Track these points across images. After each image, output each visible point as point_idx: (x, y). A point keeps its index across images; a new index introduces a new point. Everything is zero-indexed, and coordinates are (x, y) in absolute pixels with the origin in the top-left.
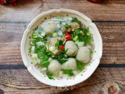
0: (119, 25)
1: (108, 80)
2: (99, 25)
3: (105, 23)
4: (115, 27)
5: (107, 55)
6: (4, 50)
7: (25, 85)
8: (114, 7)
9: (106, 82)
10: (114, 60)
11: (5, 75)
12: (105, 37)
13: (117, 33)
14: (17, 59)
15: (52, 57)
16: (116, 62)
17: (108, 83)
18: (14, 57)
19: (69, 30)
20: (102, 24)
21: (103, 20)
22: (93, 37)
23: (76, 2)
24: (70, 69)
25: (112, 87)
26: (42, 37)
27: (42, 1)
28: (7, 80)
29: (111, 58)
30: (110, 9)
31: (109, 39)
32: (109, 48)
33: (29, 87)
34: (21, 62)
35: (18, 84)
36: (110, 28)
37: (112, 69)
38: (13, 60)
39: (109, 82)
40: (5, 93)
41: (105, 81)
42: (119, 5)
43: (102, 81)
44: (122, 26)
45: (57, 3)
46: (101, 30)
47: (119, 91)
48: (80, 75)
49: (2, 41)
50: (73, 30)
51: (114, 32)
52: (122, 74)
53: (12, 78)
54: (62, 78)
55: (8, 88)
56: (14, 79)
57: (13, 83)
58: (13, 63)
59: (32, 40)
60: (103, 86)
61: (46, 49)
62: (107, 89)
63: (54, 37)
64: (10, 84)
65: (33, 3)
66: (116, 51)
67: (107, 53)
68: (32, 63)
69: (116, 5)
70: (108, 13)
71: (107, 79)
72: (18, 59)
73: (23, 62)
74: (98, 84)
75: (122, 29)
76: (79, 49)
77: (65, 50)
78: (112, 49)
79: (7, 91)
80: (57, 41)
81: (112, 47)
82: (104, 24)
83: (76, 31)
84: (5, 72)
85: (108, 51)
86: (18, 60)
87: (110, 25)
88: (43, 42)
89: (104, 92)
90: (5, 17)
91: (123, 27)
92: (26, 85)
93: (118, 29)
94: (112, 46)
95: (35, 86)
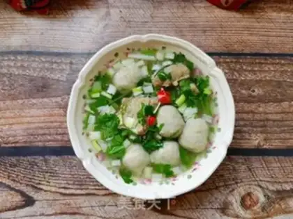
0: (278, 63)
1: (243, 180)
2: (232, 62)
3: (246, 58)
4: (269, 68)
5: (245, 129)
6: (28, 115)
7: (75, 187)
8: (271, 20)
9: (239, 185)
10: (257, 141)
11: (36, 167)
12: (244, 92)
13: (271, 80)
14: (57, 134)
15: (130, 140)
16: (262, 144)
17: (241, 188)
18: (52, 131)
19: (166, 84)
20: (241, 61)
21: (243, 50)
22: (216, 99)
23: (185, 7)
24: (167, 163)
25: (249, 194)
26: (110, 97)
27: (107, 3)
28: (38, 177)
29: (253, 135)
30: (261, 24)
31: (253, 94)
32: (250, 116)
33: (83, 192)
34: (66, 141)
35: (63, 186)
36: (256, 69)
37: (253, 158)
38: (49, 138)
39: (245, 185)
40: (37, 202)
41: (237, 183)
42: (282, 14)
43: (230, 183)
44: (283, 65)
45: (141, 8)
46: (236, 73)
47: (263, 203)
48: (186, 177)
49: (23, 97)
50: (175, 83)
51: (264, 79)
52: (272, 170)
53: (50, 173)
54: (150, 180)
55: (43, 193)
56: (54, 174)
57: (51, 184)
58: (50, 143)
59: (89, 101)
60: (231, 192)
61: (119, 121)
62: (239, 199)
63: (134, 97)
64: (47, 185)
65: (88, 8)
66: (264, 121)
67: (245, 126)
68: (90, 151)
69: (275, 14)
70: (256, 35)
71: (241, 179)
72: (60, 134)
73: (69, 141)
74: (222, 188)
75: (282, 72)
76: (185, 122)
77: (158, 126)
78: (257, 117)
79: (40, 198)
80: (141, 106)
81: (257, 113)
82: (244, 61)
83: (181, 84)
84: (34, 162)
85: (248, 120)
86: (59, 137)
87: (256, 63)
88: (111, 106)
89: (232, 205)
90: (27, 42)
91: (285, 68)
92: (79, 187)
93: (275, 71)
94: (256, 111)
95: (96, 189)
